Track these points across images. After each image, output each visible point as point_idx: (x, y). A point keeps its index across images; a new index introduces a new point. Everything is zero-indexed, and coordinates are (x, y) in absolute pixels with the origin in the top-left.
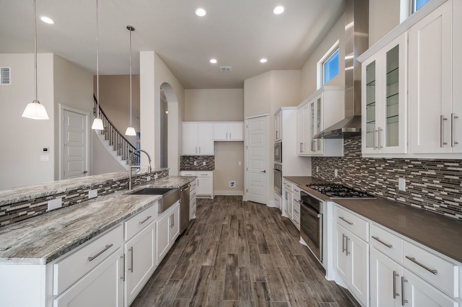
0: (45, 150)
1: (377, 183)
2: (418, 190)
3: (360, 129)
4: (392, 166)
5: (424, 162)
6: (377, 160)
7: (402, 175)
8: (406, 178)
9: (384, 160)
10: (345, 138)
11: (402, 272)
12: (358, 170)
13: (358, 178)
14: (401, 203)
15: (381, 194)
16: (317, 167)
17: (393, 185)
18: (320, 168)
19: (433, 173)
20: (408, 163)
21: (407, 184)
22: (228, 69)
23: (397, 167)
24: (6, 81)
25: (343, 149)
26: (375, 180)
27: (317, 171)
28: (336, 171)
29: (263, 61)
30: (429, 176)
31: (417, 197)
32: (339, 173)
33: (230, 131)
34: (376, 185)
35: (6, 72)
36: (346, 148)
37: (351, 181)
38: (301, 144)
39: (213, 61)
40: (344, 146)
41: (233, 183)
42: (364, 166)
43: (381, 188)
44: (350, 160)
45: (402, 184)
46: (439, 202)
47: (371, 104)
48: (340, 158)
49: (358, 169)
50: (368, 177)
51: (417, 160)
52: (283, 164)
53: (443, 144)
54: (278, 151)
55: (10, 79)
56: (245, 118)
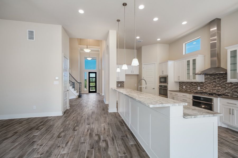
1: (226, 91)
10: (205, 75)
13: (215, 90)
15: (229, 95)
16: (184, 86)
18: (186, 87)
22: (141, 42)
28: (199, 87)
29: (159, 40)
33: (133, 70)
35: (31, 33)
36: (205, 79)
37: (210, 91)
40: (205, 78)
44: (209, 83)
48: (202, 82)
49: (214, 87)
50: (220, 89)
54: (164, 79)
55: (34, 37)
56: (143, 64)
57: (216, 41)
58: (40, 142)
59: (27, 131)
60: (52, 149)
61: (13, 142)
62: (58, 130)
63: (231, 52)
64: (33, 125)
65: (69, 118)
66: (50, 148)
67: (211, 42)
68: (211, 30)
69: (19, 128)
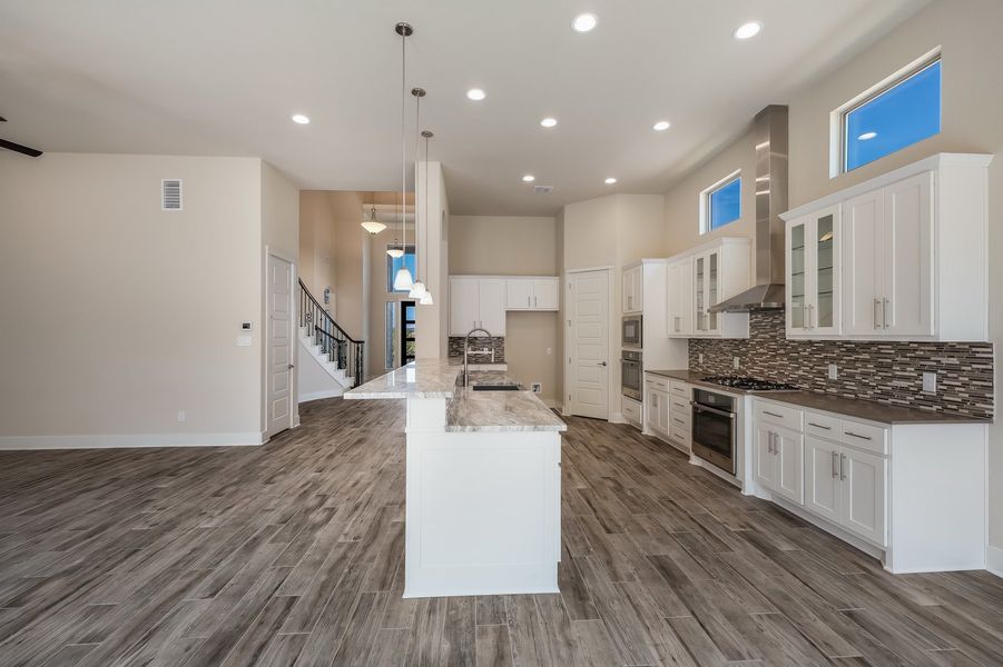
0: (246, 326)
1: (801, 372)
2: (852, 376)
3: (784, 305)
4: (821, 350)
5: (858, 344)
6: (801, 343)
7: (832, 360)
8: (838, 364)
9: (811, 343)
10: (752, 313)
11: (840, 450)
12: (774, 356)
13: (774, 368)
14: (833, 394)
15: (806, 386)
16: (701, 356)
17: (822, 374)
18: (706, 357)
19: (867, 356)
20: (839, 347)
21: (839, 371)
22: (547, 190)
23: (827, 352)
24: (173, 203)
25: (749, 327)
26: (798, 369)
27: (701, 360)
28: (737, 360)
29: (611, 181)
30: (864, 360)
31: (851, 386)
32: (741, 363)
33: (535, 293)
34: (800, 376)
35: (172, 188)
36: (753, 327)
37: (762, 372)
38: (678, 318)
39: (529, 178)
40: (751, 324)
41: (536, 387)
42: (782, 351)
43: (805, 379)
44: (761, 344)
45: (833, 372)
46: (873, 388)
47: (798, 274)
48: (744, 340)
49: (772, 356)
50: (787, 366)
51: (849, 342)
52: (646, 351)
53: (876, 326)
54: (633, 329)
55: (181, 201)
56: (567, 271)
57: (768, 192)
58: (163, 502)
59: (145, 479)
60: (183, 518)
61: (101, 498)
62: (226, 479)
63: (793, 229)
64: (166, 464)
65: (273, 454)
66: (180, 515)
67: (758, 193)
68: (758, 147)
69: (128, 470)
